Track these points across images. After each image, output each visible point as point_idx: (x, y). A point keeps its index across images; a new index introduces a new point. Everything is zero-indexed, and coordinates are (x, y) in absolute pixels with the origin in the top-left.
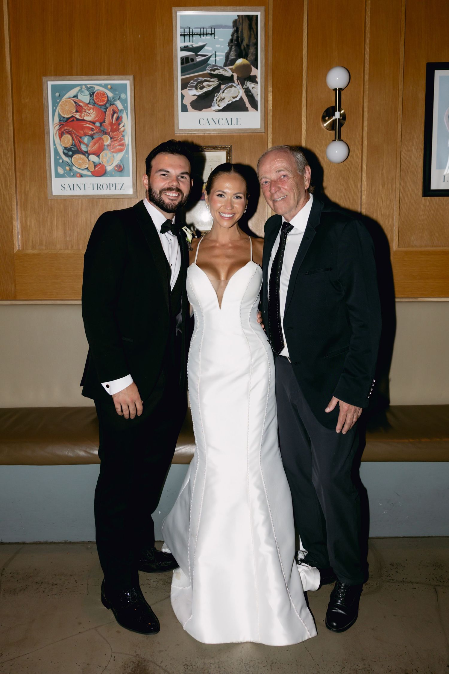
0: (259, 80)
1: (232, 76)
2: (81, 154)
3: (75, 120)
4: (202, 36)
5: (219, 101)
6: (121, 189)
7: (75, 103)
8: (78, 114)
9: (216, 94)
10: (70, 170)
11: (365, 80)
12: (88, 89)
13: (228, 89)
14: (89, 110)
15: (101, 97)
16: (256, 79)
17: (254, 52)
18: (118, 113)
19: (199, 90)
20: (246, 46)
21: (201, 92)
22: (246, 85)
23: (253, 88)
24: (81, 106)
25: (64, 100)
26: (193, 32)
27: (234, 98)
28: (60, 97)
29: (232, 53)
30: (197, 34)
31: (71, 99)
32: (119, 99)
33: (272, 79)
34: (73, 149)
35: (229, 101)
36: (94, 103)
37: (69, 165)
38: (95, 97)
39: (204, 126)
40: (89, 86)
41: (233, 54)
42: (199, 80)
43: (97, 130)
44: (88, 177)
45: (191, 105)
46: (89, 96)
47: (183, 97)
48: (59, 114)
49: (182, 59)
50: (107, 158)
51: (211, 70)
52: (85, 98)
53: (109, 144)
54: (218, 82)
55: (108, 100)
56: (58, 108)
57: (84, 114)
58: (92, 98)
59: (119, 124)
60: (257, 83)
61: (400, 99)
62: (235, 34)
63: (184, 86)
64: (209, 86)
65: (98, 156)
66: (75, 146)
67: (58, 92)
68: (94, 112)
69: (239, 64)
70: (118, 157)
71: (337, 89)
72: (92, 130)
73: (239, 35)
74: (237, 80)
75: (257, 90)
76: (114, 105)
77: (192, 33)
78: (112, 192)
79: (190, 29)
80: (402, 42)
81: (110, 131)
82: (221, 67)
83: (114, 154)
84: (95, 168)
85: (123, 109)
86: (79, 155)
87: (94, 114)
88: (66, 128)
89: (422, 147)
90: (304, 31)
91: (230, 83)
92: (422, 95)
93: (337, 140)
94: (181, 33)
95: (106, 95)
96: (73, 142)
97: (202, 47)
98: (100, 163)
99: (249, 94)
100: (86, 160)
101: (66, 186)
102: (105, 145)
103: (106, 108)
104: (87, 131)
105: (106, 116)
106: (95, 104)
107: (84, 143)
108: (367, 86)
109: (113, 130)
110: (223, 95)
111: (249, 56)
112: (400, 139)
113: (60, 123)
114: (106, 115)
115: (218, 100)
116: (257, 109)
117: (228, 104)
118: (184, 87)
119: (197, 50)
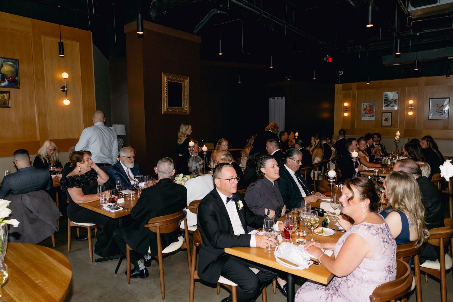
13: (392, 103)
14: (368, 107)
21: (387, 104)
22: (395, 103)
37: (365, 115)
39: (387, 109)
40: (369, 104)
43: (370, 110)
44: (368, 117)
47: (384, 105)
48: (364, 108)
49: (384, 99)
63: (385, 103)
65: (369, 114)
67: (363, 105)
69: (394, 100)
70: (373, 114)
71: (411, 104)
78: (371, 119)
82: (391, 100)
85: (374, 107)
90: (406, 94)
94: (384, 96)
96: (365, 112)
101: (364, 119)
116: (397, 106)
119: (387, 98)
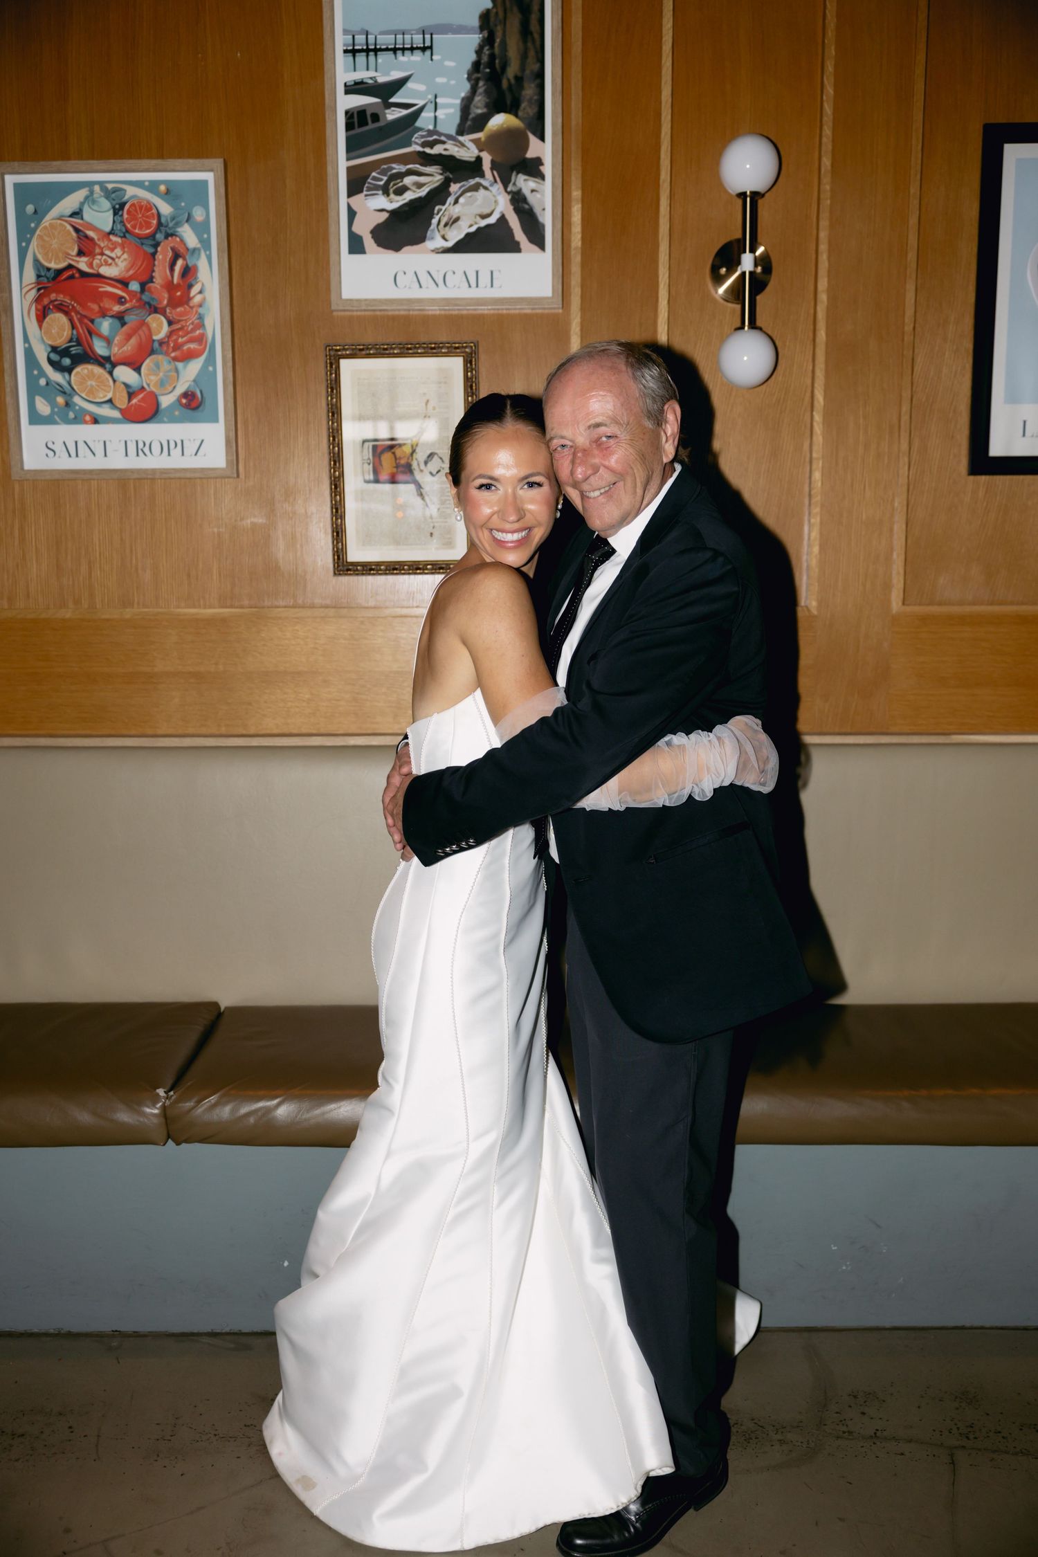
0: (547, 169)
1: (479, 159)
2: (93, 363)
3: (77, 275)
4: (399, 53)
5: (446, 225)
6: (196, 454)
7: (77, 230)
8: (84, 259)
9: (437, 208)
10: (67, 404)
11: (823, 170)
12: (108, 194)
13: (469, 194)
14: (112, 250)
15: (143, 216)
16: (541, 168)
17: (535, 97)
18: (187, 257)
19: (392, 196)
20: (513, 81)
21: (398, 201)
22: (514, 184)
23: (533, 191)
24: (91, 240)
25: (47, 224)
26: (376, 44)
27: (484, 217)
28: (39, 214)
29: (477, 98)
30: (387, 49)
31: (66, 221)
32: (187, 221)
33: (580, 168)
34: (74, 350)
35: (471, 226)
36: (124, 230)
37: (64, 393)
38: (126, 216)
39: (407, 291)
40: (110, 186)
41: (479, 101)
42: (394, 171)
43: (134, 301)
44: (113, 423)
45: (372, 237)
46: (111, 212)
47: (352, 214)
48: (36, 261)
49: (349, 115)
50: (161, 374)
51: (424, 145)
52: (101, 218)
53: (164, 338)
54: (441, 177)
55: (160, 224)
56: (34, 243)
57: (100, 260)
58: (119, 218)
59: (190, 286)
60: (543, 177)
61: (913, 221)
62: (487, 48)
63: (356, 185)
64: (420, 186)
65: (138, 369)
66: (79, 343)
67: (32, 204)
68: (125, 256)
69: (495, 128)
70: (192, 369)
71: (748, 193)
72: (120, 300)
73: (497, 50)
74: (492, 169)
75: (543, 195)
76: (176, 236)
77: (373, 47)
78: (174, 461)
79: (369, 36)
80: (920, 70)
81: (168, 305)
82: (450, 137)
83: (177, 363)
84: (130, 399)
85: (199, 246)
86: (90, 367)
87: (125, 259)
88: (53, 296)
89: (968, 344)
90: (664, 39)
91: (474, 178)
92: (971, 210)
93: (746, 328)
94: (344, 45)
95: (154, 211)
96: (72, 334)
97: (399, 84)
98: (143, 388)
99: (524, 207)
100: (107, 379)
101: (59, 447)
102: (154, 341)
103: (156, 245)
104: (107, 303)
105: (154, 265)
106: (126, 233)
107: (100, 336)
108: (827, 187)
109: (174, 303)
110: (456, 210)
111: (523, 105)
112: (912, 326)
113: (38, 283)
114: (156, 263)
115: (442, 223)
116: (542, 246)
117: (468, 235)
118: (355, 187)
119: (386, 91)
